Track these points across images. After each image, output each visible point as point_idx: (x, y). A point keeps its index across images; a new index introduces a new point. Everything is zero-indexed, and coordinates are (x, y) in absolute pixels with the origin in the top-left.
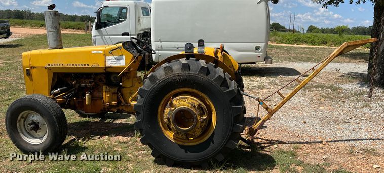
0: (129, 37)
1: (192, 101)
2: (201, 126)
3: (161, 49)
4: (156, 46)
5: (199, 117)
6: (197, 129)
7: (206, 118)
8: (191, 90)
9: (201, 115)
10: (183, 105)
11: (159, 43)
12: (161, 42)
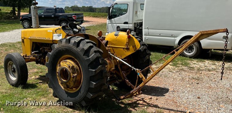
0: (128, 25)
1: (69, 63)
2: (73, 81)
3: (148, 34)
4: (145, 32)
5: (71, 74)
6: (71, 82)
7: (76, 76)
8: (71, 56)
9: (73, 73)
10: (65, 66)
11: (147, 30)
12: (148, 29)
